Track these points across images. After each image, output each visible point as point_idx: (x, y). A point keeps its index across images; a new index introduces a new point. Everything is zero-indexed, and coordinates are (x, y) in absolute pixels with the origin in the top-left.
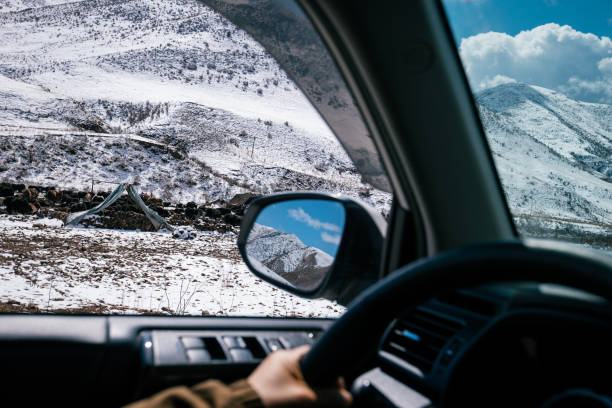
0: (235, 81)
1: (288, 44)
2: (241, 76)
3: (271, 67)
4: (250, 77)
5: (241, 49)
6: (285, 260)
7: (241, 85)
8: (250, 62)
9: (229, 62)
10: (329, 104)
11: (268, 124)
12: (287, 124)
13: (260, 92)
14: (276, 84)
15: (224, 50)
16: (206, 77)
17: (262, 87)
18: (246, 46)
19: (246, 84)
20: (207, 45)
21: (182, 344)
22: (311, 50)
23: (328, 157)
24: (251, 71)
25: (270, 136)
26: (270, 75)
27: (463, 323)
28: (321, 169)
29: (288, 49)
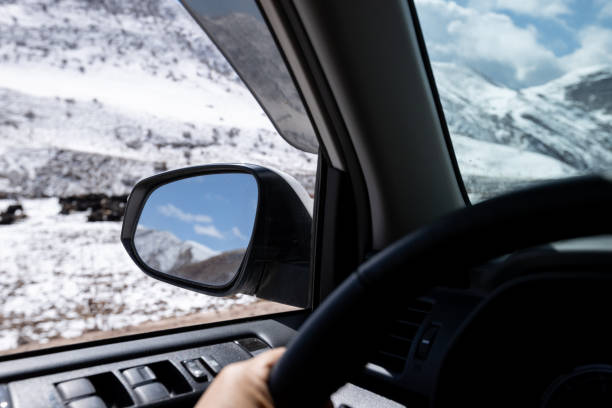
0: (51, 57)
1: (120, 17)
2: (58, 53)
3: (97, 42)
4: (70, 54)
5: (60, 24)
6: (161, 258)
7: (59, 63)
8: (71, 38)
9: (44, 38)
10: (168, 77)
11: (70, 101)
12: (95, 101)
13: (82, 69)
14: (103, 59)
15: (38, 25)
16: (12, 55)
17: (85, 64)
18: (66, 20)
19: (65, 62)
20: (15, 19)
21: (61, 393)
22: (147, 23)
23: (145, 133)
24: (73, 46)
25: (69, 115)
26: (97, 50)
27: (432, 301)
28: (134, 145)
29: (119, 22)
